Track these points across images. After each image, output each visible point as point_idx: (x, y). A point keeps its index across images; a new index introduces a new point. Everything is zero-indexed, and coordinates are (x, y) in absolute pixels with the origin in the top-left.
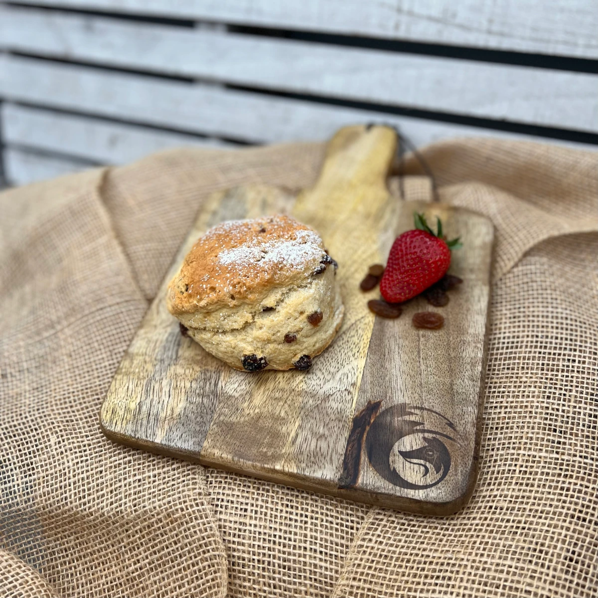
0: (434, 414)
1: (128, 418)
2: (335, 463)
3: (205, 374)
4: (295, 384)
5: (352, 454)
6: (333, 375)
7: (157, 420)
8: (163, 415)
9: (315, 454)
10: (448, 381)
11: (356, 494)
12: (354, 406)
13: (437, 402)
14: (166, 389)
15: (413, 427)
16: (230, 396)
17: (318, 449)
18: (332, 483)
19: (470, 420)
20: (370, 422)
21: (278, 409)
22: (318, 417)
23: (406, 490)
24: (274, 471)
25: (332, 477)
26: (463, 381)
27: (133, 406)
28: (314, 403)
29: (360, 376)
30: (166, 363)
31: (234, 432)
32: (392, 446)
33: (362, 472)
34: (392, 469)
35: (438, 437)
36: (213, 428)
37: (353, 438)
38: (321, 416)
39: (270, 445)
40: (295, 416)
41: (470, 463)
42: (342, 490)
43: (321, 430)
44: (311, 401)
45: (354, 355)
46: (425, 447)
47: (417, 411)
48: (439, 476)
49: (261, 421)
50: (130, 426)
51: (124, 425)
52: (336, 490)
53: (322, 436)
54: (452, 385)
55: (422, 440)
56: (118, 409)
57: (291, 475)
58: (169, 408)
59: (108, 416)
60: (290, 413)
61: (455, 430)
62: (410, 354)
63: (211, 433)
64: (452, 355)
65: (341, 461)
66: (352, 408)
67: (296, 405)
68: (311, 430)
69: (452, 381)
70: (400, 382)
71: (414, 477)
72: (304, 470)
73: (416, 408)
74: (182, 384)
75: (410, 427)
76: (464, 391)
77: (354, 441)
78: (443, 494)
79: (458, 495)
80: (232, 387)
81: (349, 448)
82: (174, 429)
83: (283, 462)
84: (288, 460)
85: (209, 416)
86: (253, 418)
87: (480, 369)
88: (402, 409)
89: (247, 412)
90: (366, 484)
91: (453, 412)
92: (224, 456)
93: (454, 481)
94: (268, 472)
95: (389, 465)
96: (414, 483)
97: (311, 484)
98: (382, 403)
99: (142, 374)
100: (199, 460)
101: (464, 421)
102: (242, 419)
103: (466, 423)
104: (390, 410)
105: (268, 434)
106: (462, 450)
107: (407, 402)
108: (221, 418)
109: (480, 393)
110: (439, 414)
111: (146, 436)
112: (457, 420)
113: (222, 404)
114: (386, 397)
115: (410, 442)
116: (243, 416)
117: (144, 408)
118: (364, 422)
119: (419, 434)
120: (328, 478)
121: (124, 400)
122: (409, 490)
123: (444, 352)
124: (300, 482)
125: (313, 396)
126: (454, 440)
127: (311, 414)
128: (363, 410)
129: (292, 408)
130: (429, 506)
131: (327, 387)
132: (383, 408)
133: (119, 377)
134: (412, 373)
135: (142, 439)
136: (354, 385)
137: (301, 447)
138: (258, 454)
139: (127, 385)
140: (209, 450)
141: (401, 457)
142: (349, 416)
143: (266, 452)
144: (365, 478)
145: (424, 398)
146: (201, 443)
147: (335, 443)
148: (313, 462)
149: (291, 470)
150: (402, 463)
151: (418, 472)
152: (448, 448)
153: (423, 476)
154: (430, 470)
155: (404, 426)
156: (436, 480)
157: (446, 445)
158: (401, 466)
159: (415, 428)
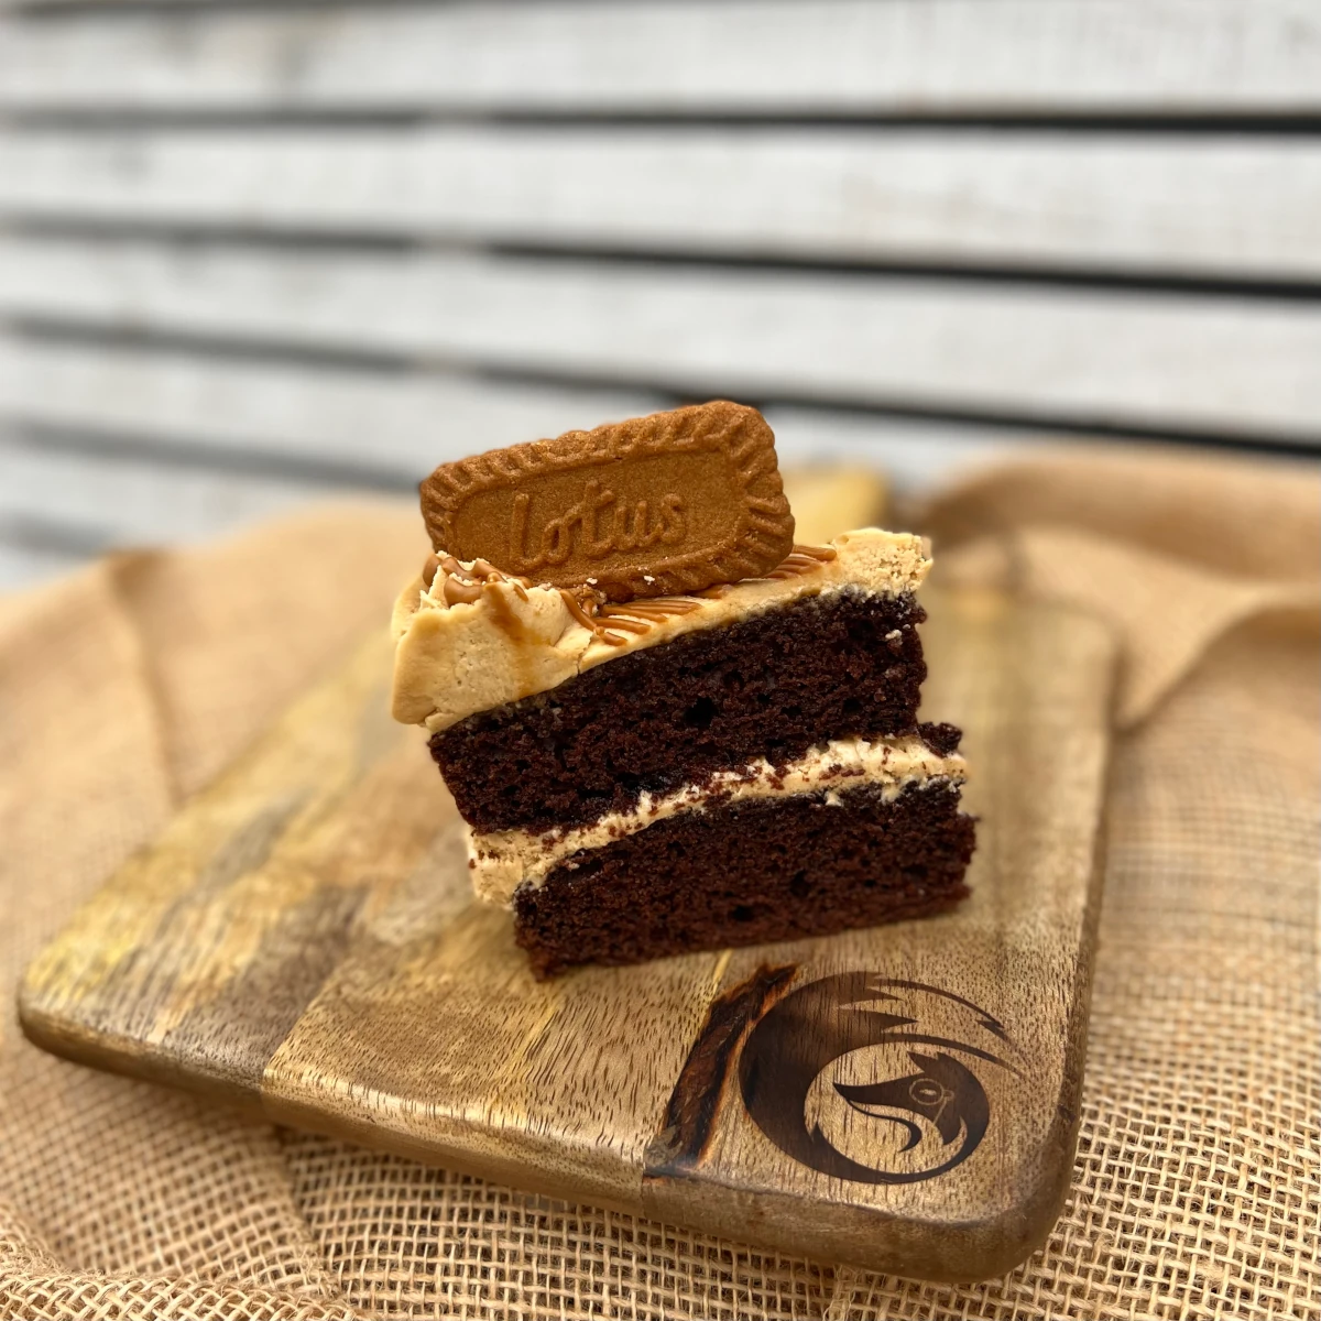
0: (946, 1000)
1: (93, 982)
2: (643, 1110)
7: (168, 986)
9: (590, 1083)
11: (696, 1195)
12: (718, 976)
13: (953, 971)
15: (883, 1029)
16: (381, 943)
17: (600, 1072)
18: (625, 1160)
19: (1050, 1015)
20: (759, 1011)
22: (612, 999)
24: (464, 1126)
25: (629, 1144)
27: (115, 956)
31: (368, 1024)
32: (817, 1070)
33: (719, 1134)
35: (954, 1053)
36: (316, 1012)
39: (463, 1059)
40: (550, 994)
41: (1049, 1121)
42: (655, 1183)
43: (616, 1029)
46: (912, 1078)
47: (897, 992)
48: (951, 1151)
50: (91, 1001)
51: (76, 997)
52: (635, 1185)
53: (616, 1042)
54: (1000, 934)
55: (906, 1060)
56: (76, 961)
57: (508, 1137)
58: (209, 964)
59: (43, 976)
60: (535, 986)
61: (1005, 1038)
63: (306, 1024)
66: (711, 979)
68: (589, 1025)
71: (874, 1152)
72: (549, 1122)
73: (896, 983)
75: (875, 1028)
78: (963, 1198)
80: (389, 924)
81: (691, 1073)
83: (490, 1101)
84: (505, 1097)
86: (430, 995)
88: (857, 985)
89: (416, 979)
90: (729, 1165)
91: (1002, 997)
92: (328, 1082)
93: (997, 1166)
94: (445, 1130)
95: (803, 1119)
96: (873, 1166)
97: (564, 1167)
98: (798, 971)
101: (1031, 1019)
103: (1038, 1024)
104: (821, 987)
106: (1025, 1087)
107: (870, 969)
108: (343, 992)
109: (1080, 955)
110: (961, 1001)
112: (1011, 1016)
114: (812, 957)
115: (864, 1066)
116: (404, 988)
118: (744, 1013)
119: (900, 1045)
120: (616, 1146)
121: (98, 944)
122: (857, 1185)
126: (1001, 1063)
128: (744, 985)
132: (801, 979)
137: (550, 1066)
138: (426, 1079)
140: (289, 1067)
141: (840, 1099)
142: (703, 997)
143: (448, 1075)
144: (727, 1148)
145: (919, 961)
146: (271, 1048)
147: (651, 1059)
148: (578, 1104)
149: (510, 1123)
150: (841, 1112)
151: (890, 1138)
152: (983, 1082)
153: (904, 1150)
154: (924, 1134)
155: (855, 1026)
156: (943, 1162)
157: (976, 1075)
158: (839, 1121)
159: (888, 1031)
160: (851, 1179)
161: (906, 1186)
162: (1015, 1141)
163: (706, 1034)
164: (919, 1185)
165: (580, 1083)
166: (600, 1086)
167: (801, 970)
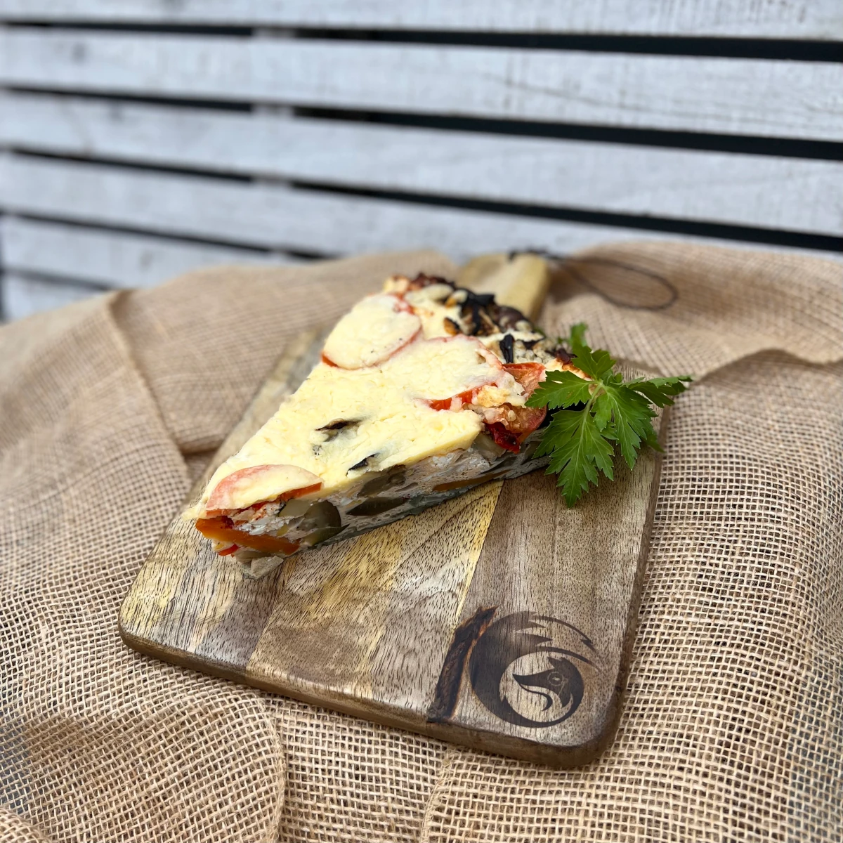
0: (566, 627)
1: (155, 618)
2: (426, 689)
4: (382, 581)
5: (449, 677)
6: (435, 571)
7: (193, 621)
8: (201, 616)
9: (400, 674)
10: (589, 583)
11: (450, 731)
12: (458, 613)
13: (570, 611)
14: (209, 582)
15: (536, 644)
16: (293, 595)
17: (404, 668)
18: (419, 714)
19: (615, 636)
20: (478, 634)
21: (356, 613)
22: (408, 627)
23: (518, 727)
24: (342, 696)
25: (420, 706)
27: (163, 603)
28: (405, 607)
29: (472, 574)
31: (293, 642)
32: (505, 667)
33: (460, 702)
34: (502, 698)
35: (569, 657)
36: (266, 635)
37: (453, 655)
38: (413, 625)
39: (340, 661)
40: (378, 624)
41: (611, 694)
42: (432, 725)
43: (411, 644)
44: (401, 605)
45: (465, 546)
46: (549, 671)
47: (544, 623)
48: (565, 711)
49: (331, 629)
50: (156, 629)
51: (149, 627)
52: (423, 725)
53: (411, 652)
55: (547, 661)
56: (144, 605)
57: (364, 702)
58: (211, 607)
59: (130, 615)
60: (371, 619)
61: (593, 649)
62: (540, 547)
63: (263, 641)
64: (598, 551)
65: (434, 686)
66: (455, 614)
67: (380, 609)
68: (398, 642)
69: (595, 584)
70: (523, 583)
71: (531, 710)
72: (383, 695)
73: (543, 618)
74: (232, 577)
75: (532, 643)
76: (610, 597)
77: (453, 659)
78: (570, 735)
80: (297, 583)
81: (447, 669)
82: (214, 635)
83: (355, 684)
84: (362, 682)
85: (263, 620)
86: (321, 624)
88: (524, 619)
89: (314, 615)
90: (465, 717)
91: (593, 626)
92: (278, 673)
93: (586, 718)
94: (334, 698)
95: (499, 693)
96: (530, 718)
97: (391, 716)
98: (496, 611)
99: (180, 562)
100: (243, 677)
101: (606, 638)
102: (307, 625)
103: (609, 641)
104: (507, 620)
105: (339, 646)
106: (601, 676)
107: (531, 610)
108: (279, 623)
109: (631, 601)
110: (573, 628)
111: (177, 643)
112: (596, 637)
113: (281, 605)
114: (503, 603)
115: (529, 664)
116: (308, 621)
117: (178, 606)
118: (471, 635)
119: (544, 653)
120: (414, 707)
121: (154, 595)
122: (523, 728)
123: (587, 546)
124: (377, 712)
125: (406, 598)
126: (590, 663)
127: (399, 621)
128: (471, 619)
129: (375, 612)
130: (549, 751)
131: (425, 587)
132: (498, 615)
133: (150, 565)
134: (541, 572)
135: (171, 647)
136: (461, 585)
137: (381, 665)
138: (323, 672)
139: (159, 576)
140: (258, 665)
141: (516, 683)
142: (451, 626)
143: (333, 670)
144: (464, 709)
145: (554, 605)
146: (248, 655)
147: (428, 661)
148: (396, 686)
149: (364, 696)
150: (516, 690)
151: (538, 704)
152: (582, 674)
153: (544, 710)
154: (554, 702)
155: (523, 642)
156: (561, 716)
157: (579, 669)
158: (515, 695)
159: (539, 645)
160: (520, 725)
162: (594, 705)
163: (453, 647)
165: (396, 675)
166: (405, 676)
167: (498, 610)
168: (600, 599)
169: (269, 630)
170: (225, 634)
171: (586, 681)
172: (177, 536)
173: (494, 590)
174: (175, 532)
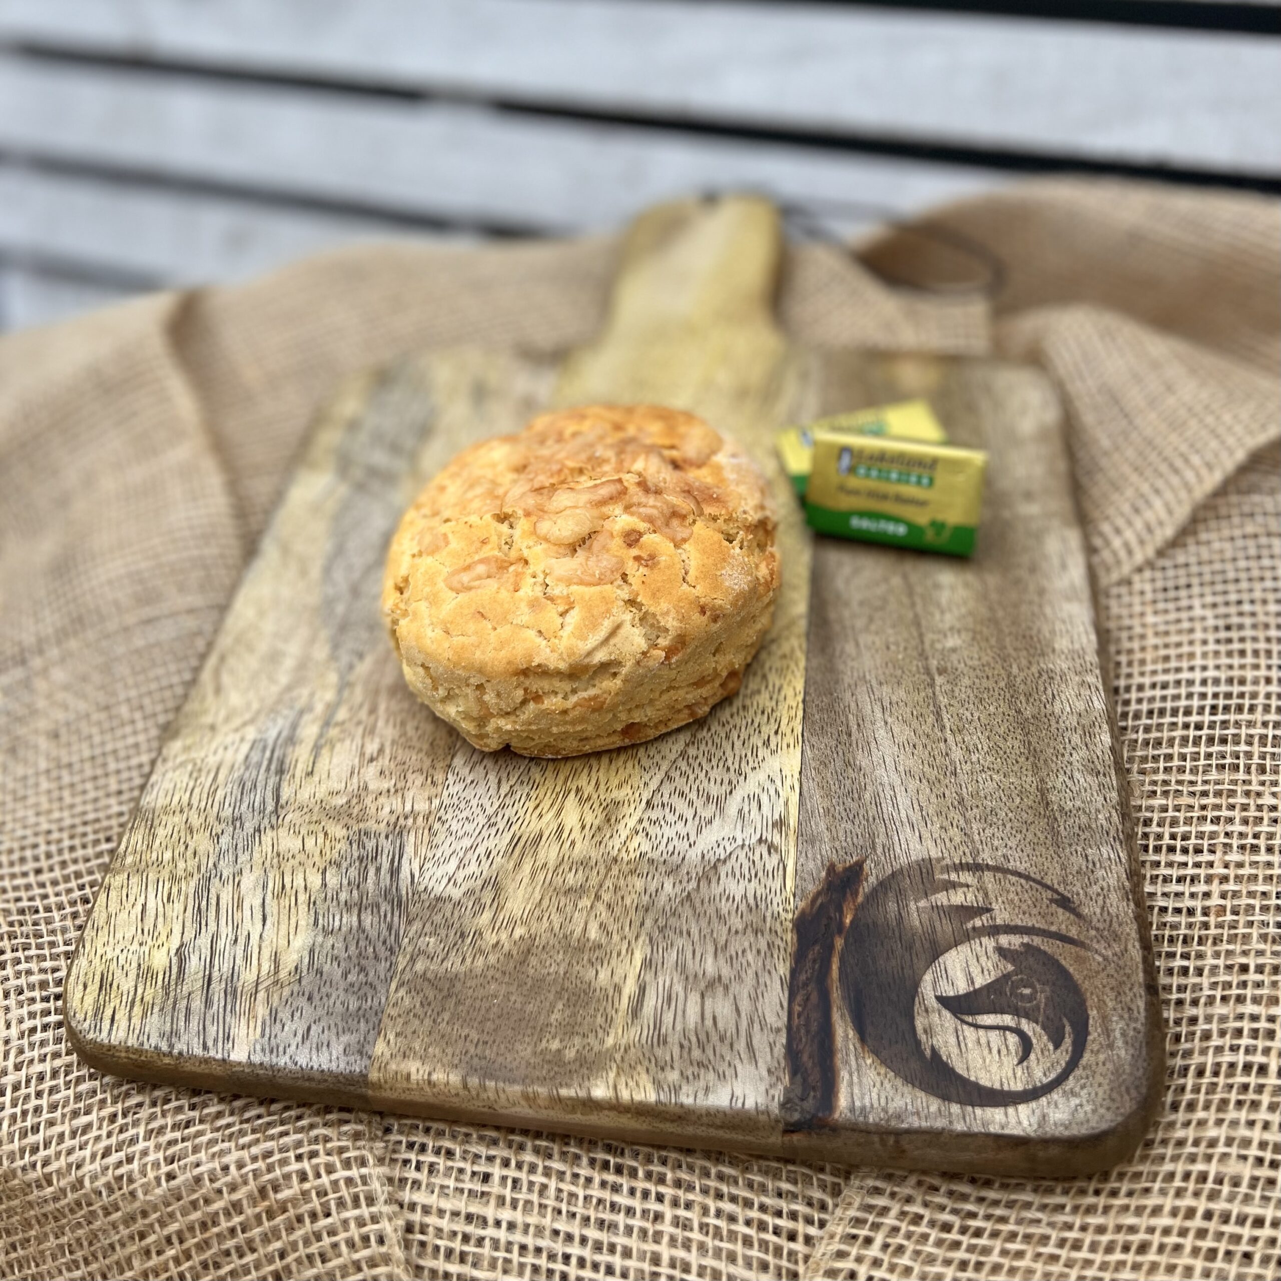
0: (1014, 879)
1: (148, 998)
2: (765, 1059)
3: (361, 845)
4: (617, 842)
5: (807, 1025)
6: (720, 803)
7: (231, 992)
8: (248, 977)
9: (703, 1037)
10: (1030, 781)
11: (839, 1143)
12: (790, 883)
13: (1012, 843)
14: (252, 900)
15: (964, 924)
16: (438, 899)
17: (709, 1022)
18: (763, 1118)
19: (1113, 882)
20: (841, 923)
21: (579, 919)
22: (694, 931)
23: (978, 1111)
24: (590, 1105)
25: (761, 1100)
26: (1071, 778)
27: (160, 960)
28: (678, 888)
29: (795, 798)
30: (249, 826)
31: (458, 1003)
32: (916, 984)
33: (844, 1074)
34: (928, 1053)
35: (1037, 941)
36: (397, 997)
37: (803, 977)
38: (704, 923)
39: (569, 1030)
40: (631, 936)
41: (1142, 1006)
42: (796, 1138)
43: (710, 967)
44: (668, 887)
45: (766, 743)
46: (1006, 977)
47: (966, 877)
48: (1063, 1057)
49: (533, 961)
50: (154, 1022)
51: (136, 1021)
52: (776, 1139)
53: (714, 983)
54: (1043, 792)
55: (995, 957)
56: (118, 973)
57: (640, 1110)
58: (266, 953)
59: (89, 1000)
60: (613, 927)
61: (1079, 916)
62: (915, 723)
63: (394, 1012)
64: (1028, 713)
65: (779, 1050)
66: (783, 890)
67: (628, 901)
68: (681, 967)
69: (1042, 780)
70: (903, 800)
71: (994, 1068)
72: (677, 1089)
73: (962, 867)
74: (299, 882)
75: (956, 924)
76: (1078, 803)
77: (805, 985)
78: (1088, 1108)
79: (1128, 1106)
80: (439, 874)
81: (797, 1009)
82: (284, 1015)
83: (612, 1075)
84: (627, 1068)
85: (383, 966)
86: (509, 955)
87: (1107, 739)
88: (926, 875)
89: (491, 938)
90: (863, 1108)
91: (1064, 867)
92: (439, 1076)
93: (1109, 1066)
94: (573, 1110)
95: (918, 1043)
96: (997, 1086)
97: (701, 1131)
98: (866, 867)
99: (181, 865)
100: (364, 1098)
101: (1096, 888)
102: (480, 962)
103: (1104, 894)
104: (892, 883)
105: (559, 995)
106: (1111, 970)
107: (935, 853)
108: (419, 966)
109: (1121, 804)
110: (1028, 878)
111: (205, 1047)
112: (1078, 888)
113: (416, 926)
114: (874, 848)
116: (481, 951)
117: (194, 964)
118: (827, 926)
119: (985, 940)
120: (750, 1104)
121: (135, 946)
122: (988, 1110)
123: (1004, 708)
124: (669, 1127)
125: (673, 871)
126: (1081, 944)
127: (673, 921)
128: (818, 894)
129: (618, 911)
130: (1054, 1151)
131: (707, 840)
132: (872, 878)
133: (117, 881)
134: (932, 774)
135: (193, 1057)
136: (780, 824)
137: (658, 1024)
138: (538, 1060)
139: (141, 901)
140: (393, 1066)
141: (947, 1014)
142: (783, 915)
143: (559, 1051)
144: (856, 1090)
145: (976, 837)
146: (367, 1047)
147: (754, 999)
148: (700, 1064)
149: (639, 1097)
150: (951, 1030)
151: (1004, 1051)
152: (1071, 970)
153: (1021, 1062)
154: (1034, 1041)
155: (937, 924)
156: (1059, 1070)
157: (1063, 962)
158: (952, 1040)
159: (970, 925)
160: (982, 1105)
161: (1034, 1104)
162: (1117, 1034)
163: (799, 958)
164: (1043, 1100)
165: (694, 1039)
166: (715, 1038)
167: (868, 865)
168: (1061, 809)
169: (401, 985)
170: (308, 1009)
171: (1086, 985)
172: (165, 810)
173: (849, 826)
174: (162, 802)
